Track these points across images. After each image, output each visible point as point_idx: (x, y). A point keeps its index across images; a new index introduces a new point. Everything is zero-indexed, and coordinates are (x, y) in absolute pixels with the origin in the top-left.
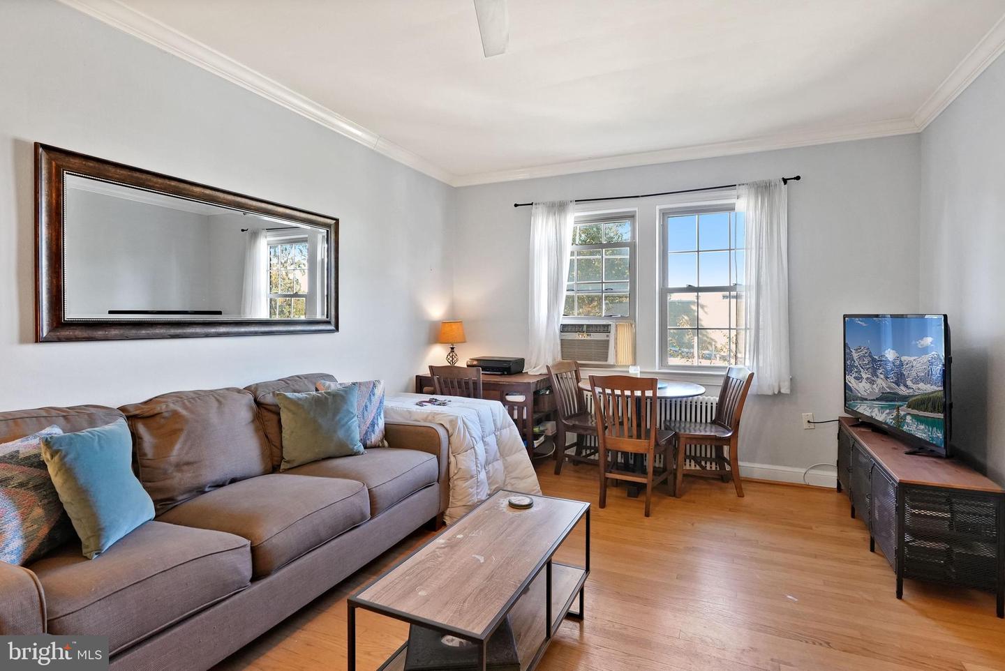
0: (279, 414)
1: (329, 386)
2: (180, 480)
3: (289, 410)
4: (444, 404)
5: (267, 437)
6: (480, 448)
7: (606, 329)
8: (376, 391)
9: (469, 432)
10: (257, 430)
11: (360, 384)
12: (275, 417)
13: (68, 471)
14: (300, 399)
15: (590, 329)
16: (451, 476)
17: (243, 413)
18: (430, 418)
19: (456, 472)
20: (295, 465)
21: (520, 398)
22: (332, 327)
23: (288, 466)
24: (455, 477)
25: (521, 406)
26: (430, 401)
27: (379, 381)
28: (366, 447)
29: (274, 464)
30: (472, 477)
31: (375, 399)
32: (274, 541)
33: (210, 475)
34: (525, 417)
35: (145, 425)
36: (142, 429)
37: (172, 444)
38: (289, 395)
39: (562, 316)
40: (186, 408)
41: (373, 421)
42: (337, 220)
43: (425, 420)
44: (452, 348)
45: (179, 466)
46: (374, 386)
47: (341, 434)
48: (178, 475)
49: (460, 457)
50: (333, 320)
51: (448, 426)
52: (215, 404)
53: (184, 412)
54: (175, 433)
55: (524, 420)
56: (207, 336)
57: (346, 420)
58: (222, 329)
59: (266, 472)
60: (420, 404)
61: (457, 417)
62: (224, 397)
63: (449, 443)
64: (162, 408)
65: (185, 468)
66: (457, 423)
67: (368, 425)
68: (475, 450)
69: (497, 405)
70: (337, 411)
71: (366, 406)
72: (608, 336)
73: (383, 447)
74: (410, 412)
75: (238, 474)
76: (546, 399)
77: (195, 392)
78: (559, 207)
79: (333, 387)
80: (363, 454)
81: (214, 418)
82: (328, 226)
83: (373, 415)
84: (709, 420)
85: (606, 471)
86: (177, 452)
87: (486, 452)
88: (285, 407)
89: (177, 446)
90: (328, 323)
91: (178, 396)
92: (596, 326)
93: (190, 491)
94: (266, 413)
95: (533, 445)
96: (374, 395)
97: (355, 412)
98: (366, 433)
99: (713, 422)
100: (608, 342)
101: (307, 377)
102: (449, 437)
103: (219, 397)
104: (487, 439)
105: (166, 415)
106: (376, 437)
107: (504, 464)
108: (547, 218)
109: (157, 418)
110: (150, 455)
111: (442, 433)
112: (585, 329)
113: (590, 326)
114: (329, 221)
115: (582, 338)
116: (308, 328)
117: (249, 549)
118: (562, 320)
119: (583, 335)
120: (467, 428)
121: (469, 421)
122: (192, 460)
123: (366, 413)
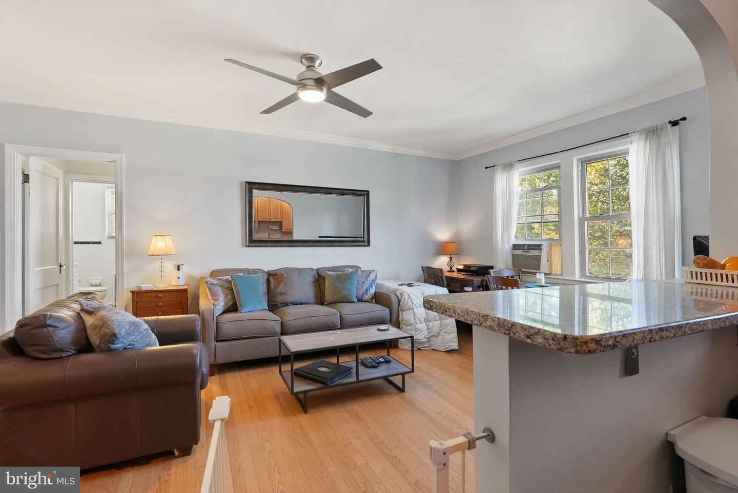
0: (325, 280)
1: (349, 270)
2: (280, 299)
5: (320, 289)
7: (539, 247)
8: (371, 275)
9: (411, 301)
10: (315, 286)
12: (323, 281)
13: (235, 285)
14: (332, 275)
15: (530, 247)
16: (400, 322)
17: (309, 279)
18: (395, 291)
19: (402, 320)
20: (329, 303)
22: (367, 244)
24: (402, 323)
26: (408, 284)
27: (374, 271)
28: (359, 301)
29: (322, 301)
30: (411, 325)
32: (289, 322)
33: (289, 299)
35: (273, 278)
36: (271, 279)
37: (279, 286)
38: (329, 273)
40: (287, 274)
41: (367, 289)
42: (369, 192)
44: (451, 258)
45: (281, 294)
46: (371, 272)
48: (279, 297)
49: (404, 313)
50: (367, 241)
51: (399, 296)
52: (297, 273)
53: (285, 274)
54: (282, 281)
57: (349, 286)
59: (316, 304)
60: (401, 285)
61: (405, 293)
62: (302, 271)
63: (399, 305)
64: (277, 272)
65: (282, 295)
66: (404, 295)
67: (363, 291)
68: (413, 311)
69: (443, 291)
70: (345, 282)
71: (364, 282)
72: (540, 253)
73: (372, 302)
75: (302, 301)
78: (509, 166)
80: (356, 303)
81: (295, 277)
82: (363, 195)
83: (367, 286)
86: (280, 289)
87: (426, 314)
88: (328, 278)
89: (281, 287)
90: (364, 242)
91: (286, 269)
92: (534, 245)
93: (283, 304)
94: (320, 279)
96: (369, 277)
97: (355, 283)
98: (363, 294)
100: (540, 257)
102: (399, 301)
103: (300, 271)
105: (279, 275)
106: (368, 297)
107: (440, 323)
108: (502, 174)
109: (277, 276)
110: (272, 289)
111: (394, 299)
112: (526, 248)
113: (529, 245)
114: (364, 192)
115: (524, 254)
116: (353, 244)
117: (280, 322)
118: (513, 241)
119: (525, 251)
120: (410, 298)
121: (413, 295)
122: (285, 292)
123: (363, 285)
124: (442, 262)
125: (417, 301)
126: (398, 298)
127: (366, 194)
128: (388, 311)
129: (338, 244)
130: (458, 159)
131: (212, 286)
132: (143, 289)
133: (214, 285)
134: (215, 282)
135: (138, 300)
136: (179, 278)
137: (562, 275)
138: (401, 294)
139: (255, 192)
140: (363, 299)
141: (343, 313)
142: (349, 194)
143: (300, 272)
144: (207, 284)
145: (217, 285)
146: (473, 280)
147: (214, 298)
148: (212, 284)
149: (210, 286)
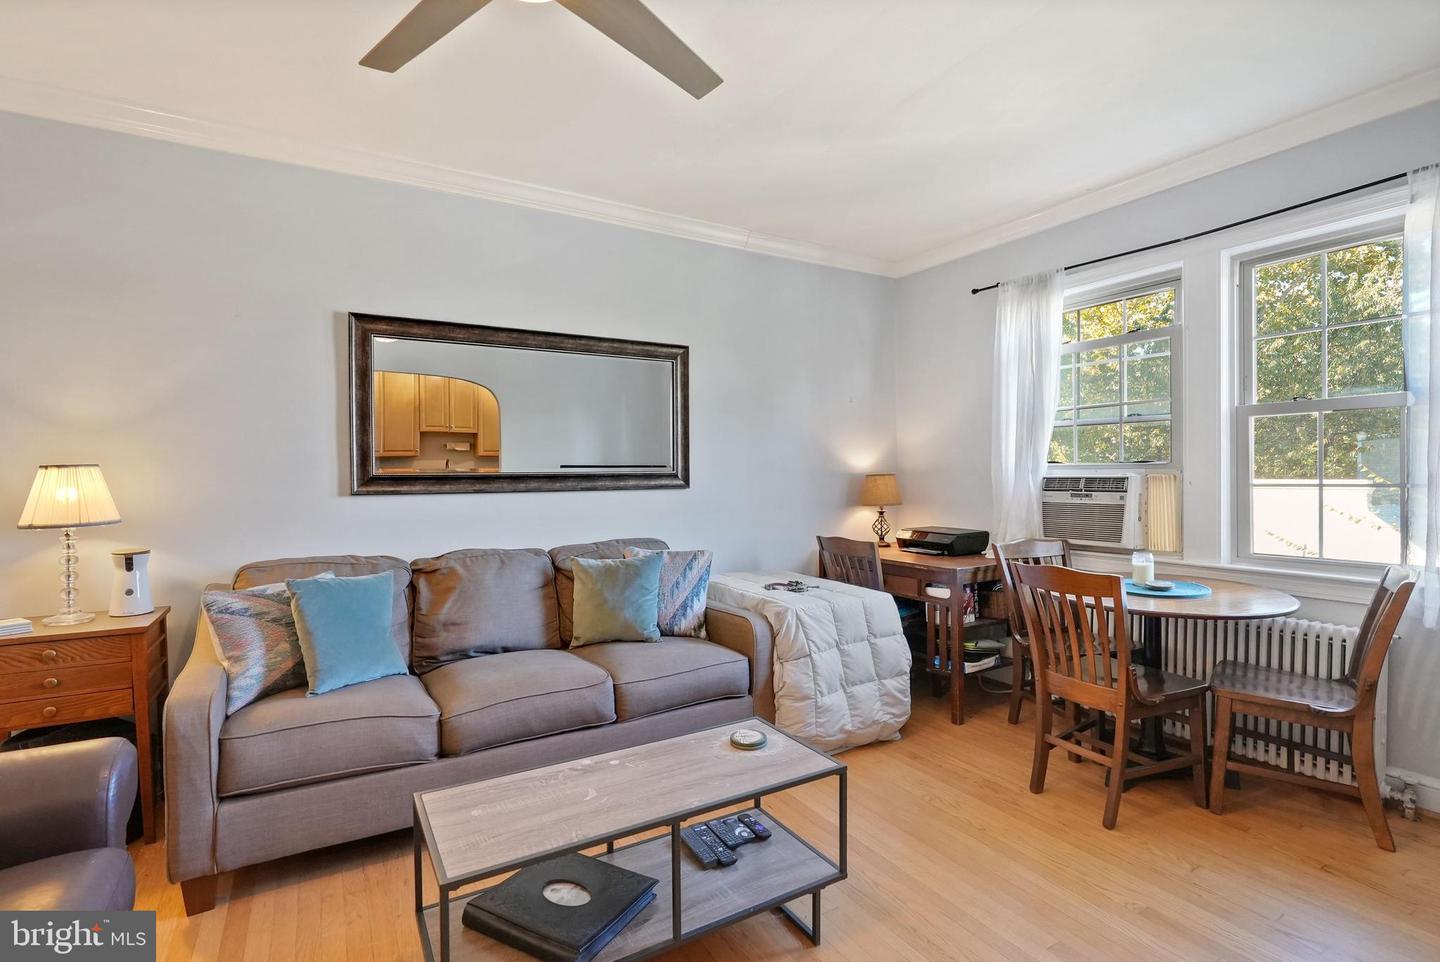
0: (572, 581)
1: (638, 553)
2: (445, 640)
3: (582, 579)
5: (560, 607)
6: (828, 661)
7: (1118, 485)
8: (695, 565)
9: (804, 632)
10: (546, 597)
11: (676, 553)
12: (567, 582)
14: (591, 567)
15: (1093, 484)
16: (777, 690)
17: (530, 579)
18: (759, 606)
19: (781, 686)
20: (581, 643)
21: (944, 593)
22: (680, 482)
23: (576, 644)
24: (780, 693)
25: (944, 605)
26: (786, 585)
27: (702, 552)
28: (664, 634)
29: (561, 639)
30: (806, 698)
31: (694, 575)
32: (465, 718)
33: (473, 639)
34: (938, 622)
35: (427, 580)
36: (422, 584)
37: (443, 602)
39: (1044, 464)
40: (465, 567)
41: (684, 602)
42: (687, 348)
44: (881, 513)
45: (446, 625)
46: (695, 557)
48: (445, 634)
49: (787, 666)
50: (681, 474)
51: (774, 620)
52: (498, 566)
53: (460, 570)
54: (449, 590)
55: (936, 626)
57: (638, 596)
59: (550, 646)
60: (770, 587)
61: (787, 610)
62: (510, 558)
63: (773, 644)
64: (442, 564)
65: (452, 628)
66: (785, 617)
67: (677, 607)
68: (812, 660)
69: (882, 600)
71: (678, 583)
72: (1122, 498)
73: (697, 638)
74: (742, 595)
75: (509, 645)
78: (1039, 284)
80: (656, 642)
81: (490, 578)
82: (673, 357)
83: (687, 594)
84: (1336, 674)
85: (1046, 730)
86: (446, 611)
87: (844, 667)
88: (579, 576)
89: (448, 605)
90: (675, 476)
91: (464, 553)
92: (1104, 480)
93: (453, 653)
95: (962, 668)
96: (691, 569)
97: (655, 587)
98: (675, 615)
99: (1344, 681)
100: (1121, 508)
102: (774, 637)
103: (505, 557)
104: (848, 648)
105: (445, 571)
106: (688, 622)
109: (437, 574)
110: (423, 612)
111: (760, 629)
112: (1082, 485)
113: (1089, 480)
114: (675, 350)
115: (1077, 501)
116: (645, 483)
117: (435, 720)
118: (1045, 471)
119: (1079, 496)
120: (803, 626)
121: (810, 617)
122: (459, 621)
123: (676, 591)
124: (859, 524)
125: (822, 632)
126: (771, 626)
127: (679, 355)
128: (745, 664)
129: (608, 483)
130: (896, 276)
131: (226, 616)
133: (232, 613)
134: (237, 604)
136: (129, 592)
137: (1180, 552)
138: (778, 614)
139: (379, 343)
140: (676, 629)
141: (624, 678)
142: (636, 355)
143: (502, 562)
144: (208, 610)
145: (243, 612)
146: (955, 570)
147: (231, 654)
148: (226, 610)
149: (220, 616)
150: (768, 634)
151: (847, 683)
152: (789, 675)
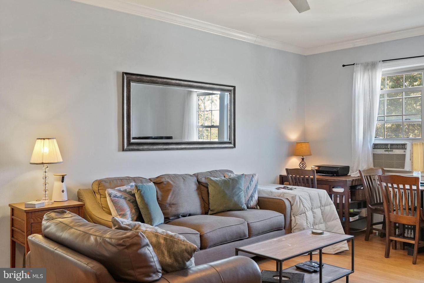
0: (207, 188)
1: (231, 175)
2: (172, 210)
3: (213, 186)
4: (291, 189)
5: (202, 198)
6: (309, 214)
7: (403, 147)
8: (253, 179)
9: (303, 204)
10: (199, 194)
11: (246, 175)
12: (205, 189)
13: (142, 197)
14: (217, 181)
15: (394, 147)
16: (292, 227)
17: (193, 186)
18: (282, 195)
19: (295, 225)
20: (215, 212)
21: (341, 190)
22: (232, 146)
23: (212, 213)
24: (294, 228)
25: (341, 195)
26: (284, 188)
27: (255, 174)
28: (248, 208)
29: (206, 210)
31: (253, 184)
32: (208, 234)
33: (183, 210)
34: (344, 202)
37: (168, 195)
38: (212, 178)
39: (374, 138)
40: (172, 180)
41: (252, 195)
42: (234, 87)
43: (279, 196)
44: (303, 159)
45: (171, 205)
46: (253, 176)
47: (236, 199)
48: (170, 208)
49: (296, 217)
50: (233, 142)
51: (291, 200)
52: (183, 180)
53: (171, 182)
54: (169, 190)
55: (343, 204)
56: (177, 149)
57: (238, 192)
58: (183, 146)
60: (278, 189)
61: (296, 195)
62: (185, 177)
63: (291, 209)
64: (163, 180)
65: (173, 206)
66: (296, 198)
67: (249, 197)
68: (306, 214)
69: (323, 193)
70: (233, 188)
71: (248, 187)
72: (404, 152)
73: (257, 209)
74: (271, 192)
75: (192, 212)
76: (360, 192)
77: (174, 175)
78: (371, 66)
79: (232, 176)
80: (246, 210)
81: (182, 185)
82: (230, 91)
83: (252, 192)
85: (390, 235)
86: (169, 199)
87: (314, 218)
88: (211, 184)
89: (170, 197)
90: (230, 143)
91: (168, 176)
92: (397, 145)
93: (175, 216)
94: (202, 187)
95: (349, 219)
96: (252, 181)
97: (243, 188)
98: (248, 200)
100: (405, 155)
101: (220, 171)
102: (291, 206)
103: (184, 177)
104: (315, 210)
105: (165, 183)
106: (253, 203)
107: (326, 226)
108: (364, 74)
110: (160, 199)
111: (287, 203)
112: (389, 147)
113: (392, 145)
114: (230, 88)
115: (387, 153)
117: (199, 235)
118: (374, 141)
119: (388, 151)
120: (302, 202)
121: (303, 198)
122: (175, 203)
123: (248, 190)
125: (308, 204)
126: (290, 202)
127: (232, 89)
128: (283, 216)
129: (208, 146)
130: (306, 55)
131: (116, 199)
132: (37, 207)
133: (118, 197)
134: (119, 194)
135: (32, 221)
136: (63, 191)
138: (292, 197)
140: (251, 206)
144: (110, 196)
145: (121, 197)
146: (347, 180)
147: (121, 213)
148: (115, 196)
149: (114, 198)
150: (290, 205)
151: (315, 224)
152: (299, 220)
